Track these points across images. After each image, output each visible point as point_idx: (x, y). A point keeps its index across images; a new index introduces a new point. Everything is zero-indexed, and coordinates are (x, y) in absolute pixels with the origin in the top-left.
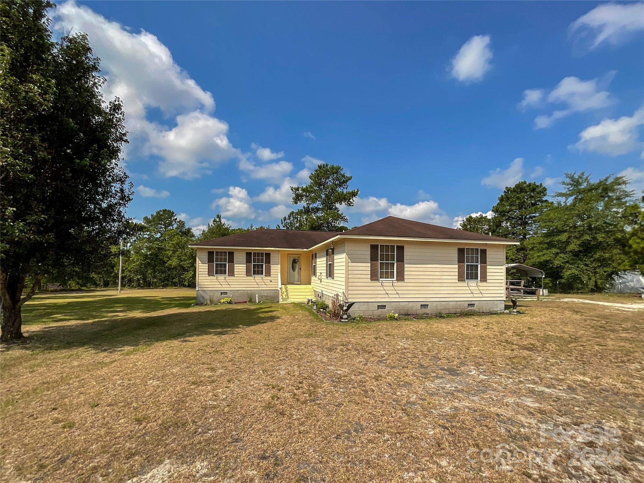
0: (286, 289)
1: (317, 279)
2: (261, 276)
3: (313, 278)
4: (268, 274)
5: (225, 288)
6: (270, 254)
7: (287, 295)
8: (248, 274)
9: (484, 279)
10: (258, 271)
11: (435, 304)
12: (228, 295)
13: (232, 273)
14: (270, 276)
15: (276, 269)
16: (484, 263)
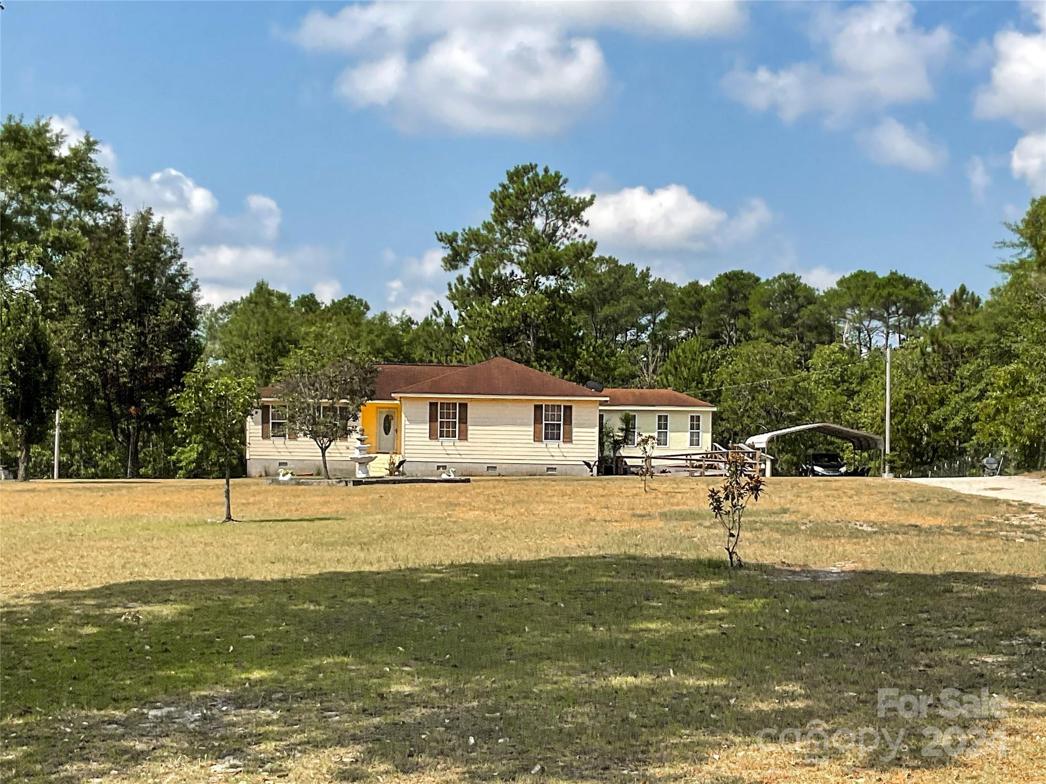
4: (344, 437)
5: (284, 457)
9: (569, 439)
11: (505, 466)
13: (293, 436)
16: (568, 420)
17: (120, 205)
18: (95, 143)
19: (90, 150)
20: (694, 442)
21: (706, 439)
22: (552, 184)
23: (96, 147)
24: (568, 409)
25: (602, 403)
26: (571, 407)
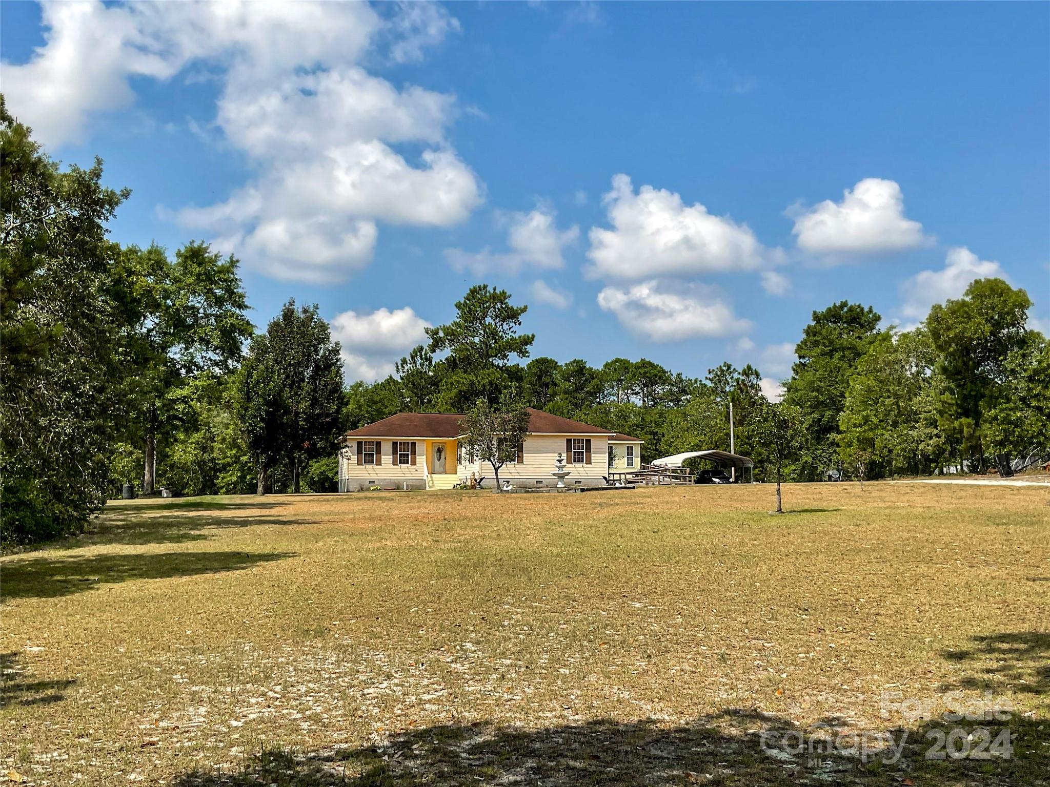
0: (431, 477)
1: (462, 467)
2: (407, 465)
3: (459, 467)
4: (414, 463)
5: (373, 477)
6: (415, 443)
7: (433, 483)
8: (394, 463)
9: (589, 462)
10: (404, 460)
11: (548, 481)
12: (376, 483)
13: (379, 463)
14: (415, 465)
15: (421, 460)
16: (589, 450)
17: (294, 302)
18: (238, 261)
19: (233, 267)
20: (630, 464)
21: (637, 461)
22: (500, 298)
23: (238, 264)
24: (588, 441)
25: (611, 438)
26: (590, 440)
